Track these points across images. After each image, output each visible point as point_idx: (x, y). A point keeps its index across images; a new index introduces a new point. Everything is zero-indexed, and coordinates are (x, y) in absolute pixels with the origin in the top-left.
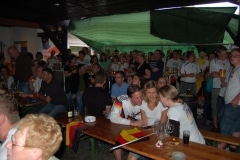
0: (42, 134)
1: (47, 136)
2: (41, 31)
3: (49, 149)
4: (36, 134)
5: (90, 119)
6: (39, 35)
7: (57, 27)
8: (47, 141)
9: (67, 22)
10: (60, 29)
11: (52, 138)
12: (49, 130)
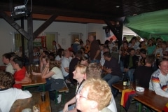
0: (98, 92)
1: (102, 94)
2: (106, 25)
3: (102, 103)
4: (95, 91)
5: (140, 89)
6: (104, 28)
7: (116, 22)
8: (101, 97)
9: (123, 18)
10: (118, 23)
11: (105, 95)
12: (103, 90)
